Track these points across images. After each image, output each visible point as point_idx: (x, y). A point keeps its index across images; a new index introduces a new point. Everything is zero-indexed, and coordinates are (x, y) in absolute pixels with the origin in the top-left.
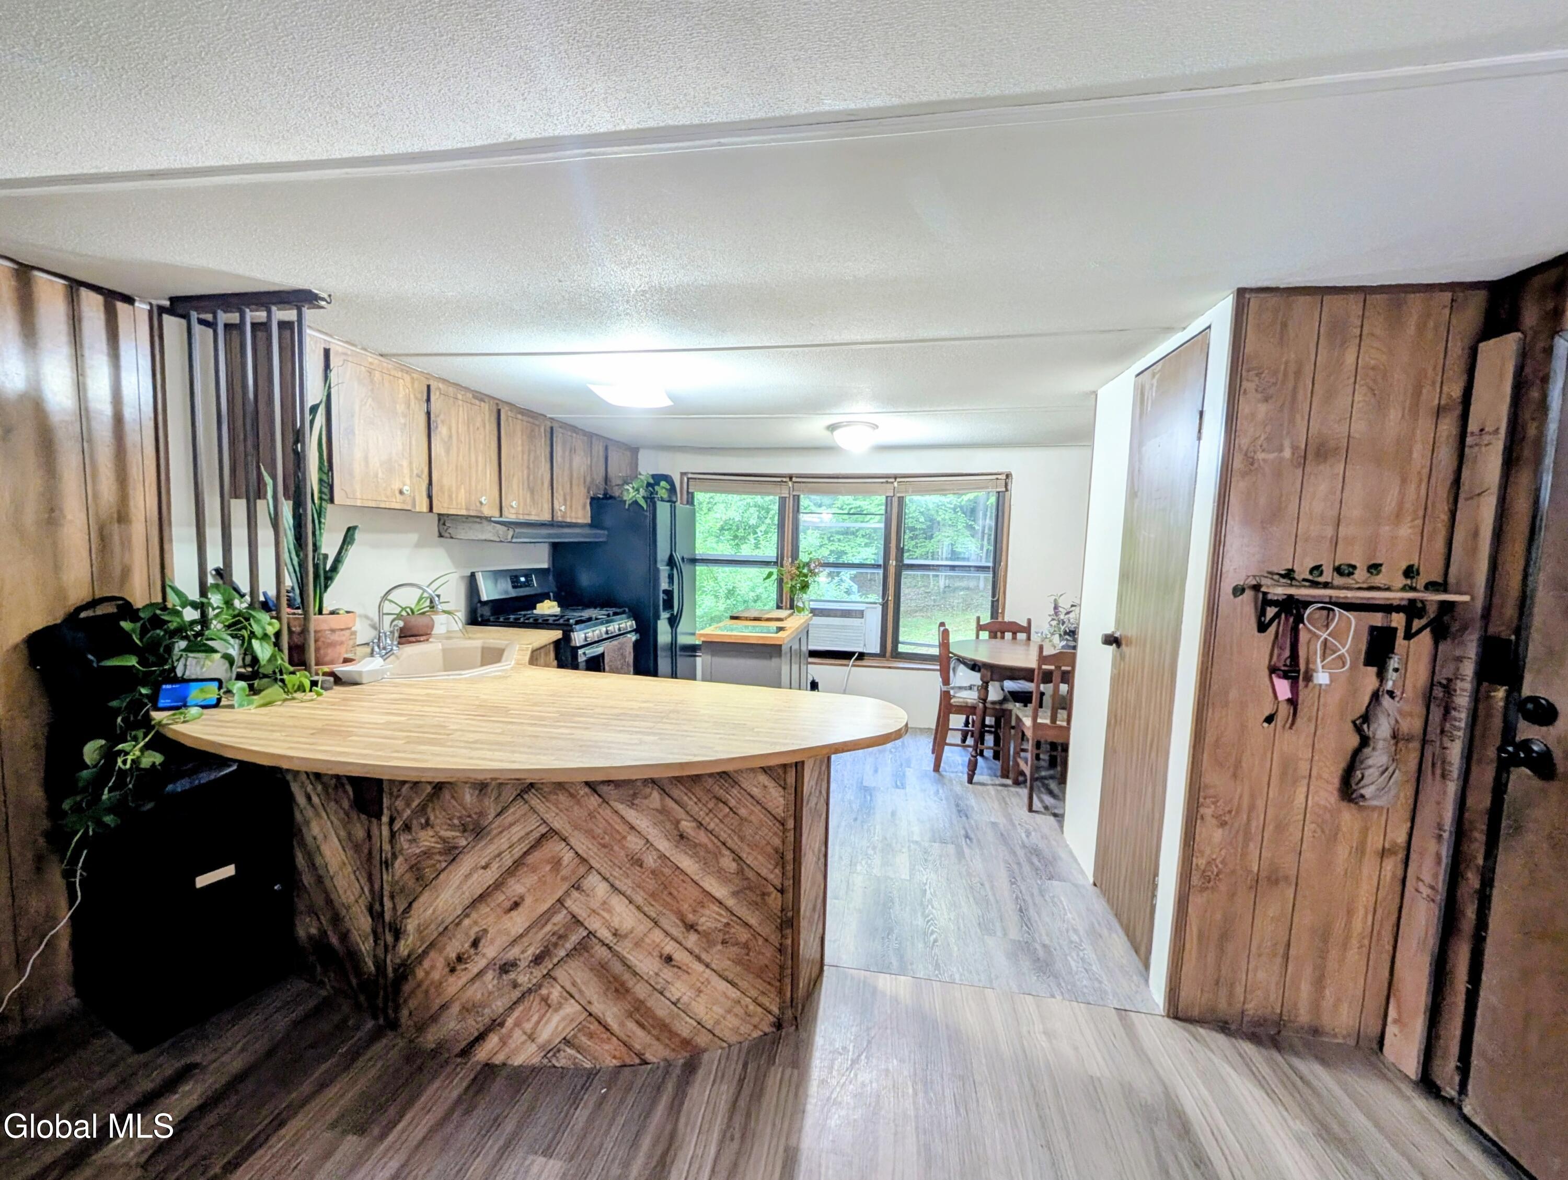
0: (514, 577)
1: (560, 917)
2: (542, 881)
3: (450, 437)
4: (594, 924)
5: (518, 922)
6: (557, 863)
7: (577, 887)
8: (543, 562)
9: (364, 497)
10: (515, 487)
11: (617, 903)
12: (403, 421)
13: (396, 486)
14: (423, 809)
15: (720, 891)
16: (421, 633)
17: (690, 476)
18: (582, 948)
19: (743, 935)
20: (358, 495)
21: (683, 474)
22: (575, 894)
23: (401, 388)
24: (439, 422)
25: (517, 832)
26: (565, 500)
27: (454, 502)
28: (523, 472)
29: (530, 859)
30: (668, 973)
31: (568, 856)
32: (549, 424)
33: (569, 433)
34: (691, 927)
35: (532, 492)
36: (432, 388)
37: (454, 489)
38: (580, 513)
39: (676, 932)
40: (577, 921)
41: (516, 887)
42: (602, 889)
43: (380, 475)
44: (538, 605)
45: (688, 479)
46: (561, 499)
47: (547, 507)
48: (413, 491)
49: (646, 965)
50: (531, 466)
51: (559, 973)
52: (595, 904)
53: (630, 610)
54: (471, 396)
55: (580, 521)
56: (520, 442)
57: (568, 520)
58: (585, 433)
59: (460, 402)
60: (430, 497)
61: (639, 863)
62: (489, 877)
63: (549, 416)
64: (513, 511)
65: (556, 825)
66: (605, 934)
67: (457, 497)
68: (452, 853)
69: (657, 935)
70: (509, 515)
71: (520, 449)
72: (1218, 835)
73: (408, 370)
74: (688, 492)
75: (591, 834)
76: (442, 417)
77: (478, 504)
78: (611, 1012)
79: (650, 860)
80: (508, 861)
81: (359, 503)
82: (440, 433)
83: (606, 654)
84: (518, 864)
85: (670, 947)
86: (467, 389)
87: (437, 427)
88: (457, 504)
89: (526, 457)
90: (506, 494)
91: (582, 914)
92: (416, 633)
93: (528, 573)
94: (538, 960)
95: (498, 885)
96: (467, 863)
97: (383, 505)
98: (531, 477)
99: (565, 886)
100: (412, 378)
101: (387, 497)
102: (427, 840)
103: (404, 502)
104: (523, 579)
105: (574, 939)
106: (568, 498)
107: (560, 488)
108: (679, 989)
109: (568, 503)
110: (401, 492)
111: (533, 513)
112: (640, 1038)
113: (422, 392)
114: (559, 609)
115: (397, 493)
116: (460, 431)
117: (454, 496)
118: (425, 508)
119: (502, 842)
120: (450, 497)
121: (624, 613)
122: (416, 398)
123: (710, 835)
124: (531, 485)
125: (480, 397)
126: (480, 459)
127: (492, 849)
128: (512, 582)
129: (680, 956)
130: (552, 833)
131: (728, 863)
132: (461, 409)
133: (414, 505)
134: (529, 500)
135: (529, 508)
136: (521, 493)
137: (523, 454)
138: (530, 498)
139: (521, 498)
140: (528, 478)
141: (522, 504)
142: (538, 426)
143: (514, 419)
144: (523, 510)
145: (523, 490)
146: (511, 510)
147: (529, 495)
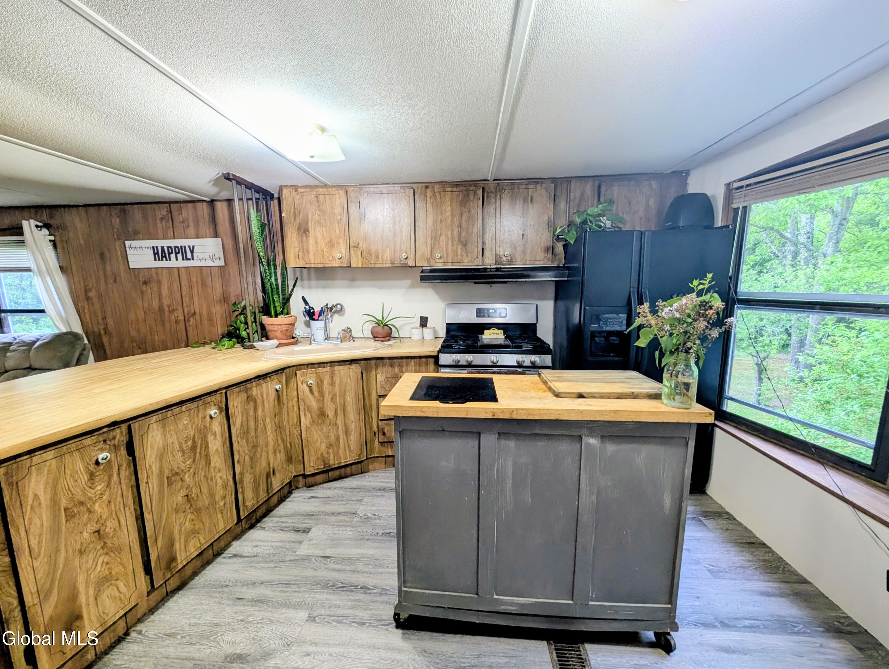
3: (376, 219)
9: (316, 262)
10: (443, 243)
12: (339, 218)
13: (335, 255)
20: (312, 262)
21: (727, 186)
23: (337, 200)
24: (365, 212)
26: (514, 246)
27: (380, 259)
28: (452, 231)
32: (493, 185)
33: (523, 187)
36: (361, 192)
37: (380, 251)
43: (325, 250)
44: (486, 331)
45: (734, 190)
46: (506, 246)
50: (464, 224)
54: (399, 188)
55: (538, 263)
56: (449, 208)
58: (554, 180)
59: (386, 195)
60: (362, 257)
63: (492, 179)
64: (440, 261)
67: (382, 255)
70: (437, 264)
71: (449, 214)
74: (733, 209)
77: (402, 259)
81: (313, 266)
86: (395, 184)
88: (383, 260)
89: (458, 218)
90: (432, 249)
97: (328, 266)
98: (463, 233)
101: (330, 261)
103: (342, 263)
106: (519, 245)
107: (506, 236)
109: (519, 249)
110: (339, 258)
111: (465, 261)
113: (357, 197)
114: (505, 338)
115: (336, 258)
116: (386, 214)
117: (380, 256)
120: (377, 257)
124: (463, 239)
125: (406, 186)
126: (404, 228)
128: (478, 313)
132: (386, 200)
133: (351, 264)
134: (459, 251)
135: (459, 257)
136: (450, 247)
137: (452, 216)
138: (462, 249)
139: (450, 250)
140: (460, 234)
141: (451, 255)
142: (475, 192)
143: (443, 193)
144: (452, 259)
145: (453, 245)
146: (437, 261)
147: (460, 247)
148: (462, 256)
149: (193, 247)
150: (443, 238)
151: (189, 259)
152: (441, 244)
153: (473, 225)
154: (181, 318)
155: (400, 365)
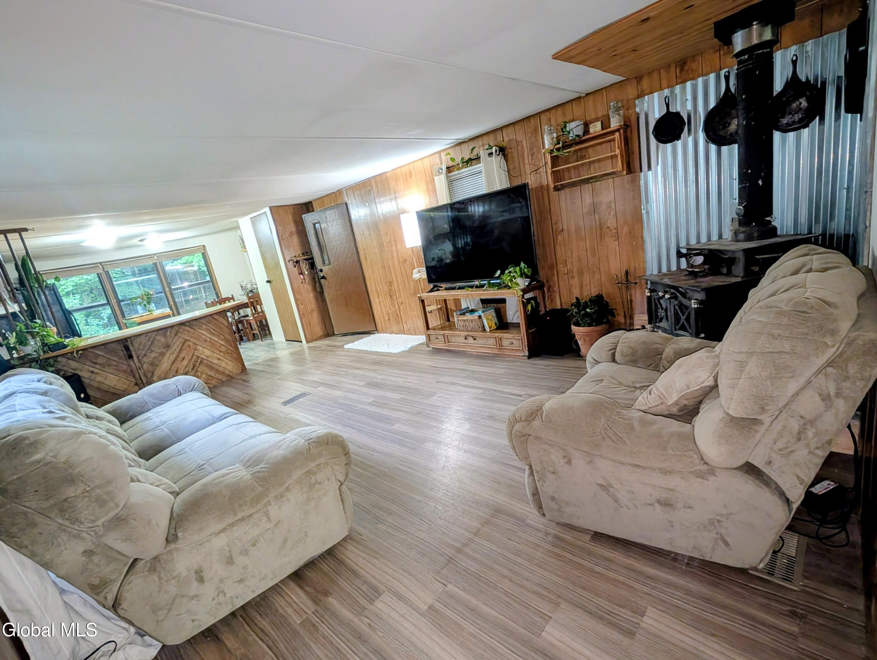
1: (195, 357)
2: (188, 351)
4: (202, 356)
5: (185, 362)
6: (189, 346)
7: (196, 349)
11: (205, 350)
14: (149, 349)
15: (223, 343)
18: (201, 362)
19: (230, 352)
22: (196, 351)
25: (178, 343)
29: (183, 348)
30: (220, 362)
31: (191, 344)
34: (221, 351)
39: (218, 353)
40: (198, 357)
41: (182, 355)
42: (201, 348)
49: (215, 361)
51: (199, 369)
52: (201, 352)
61: (206, 341)
62: (174, 356)
65: (187, 338)
66: (206, 358)
68: (162, 354)
69: (215, 355)
72: (302, 306)
75: (195, 338)
78: (212, 373)
79: (208, 340)
80: (178, 350)
84: (181, 350)
85: (218, 356)
91: (199, 355)
94: (193, 369)
95: (178, 356)
96: (168, 355)
99: (193, 350)
102: (153, 355)
105: (199, 361)
108: (223, 365)
112: (220, 377)
119: (175, 347)
127: (173, 350)
129: (221, 358)
130: (186, 340)
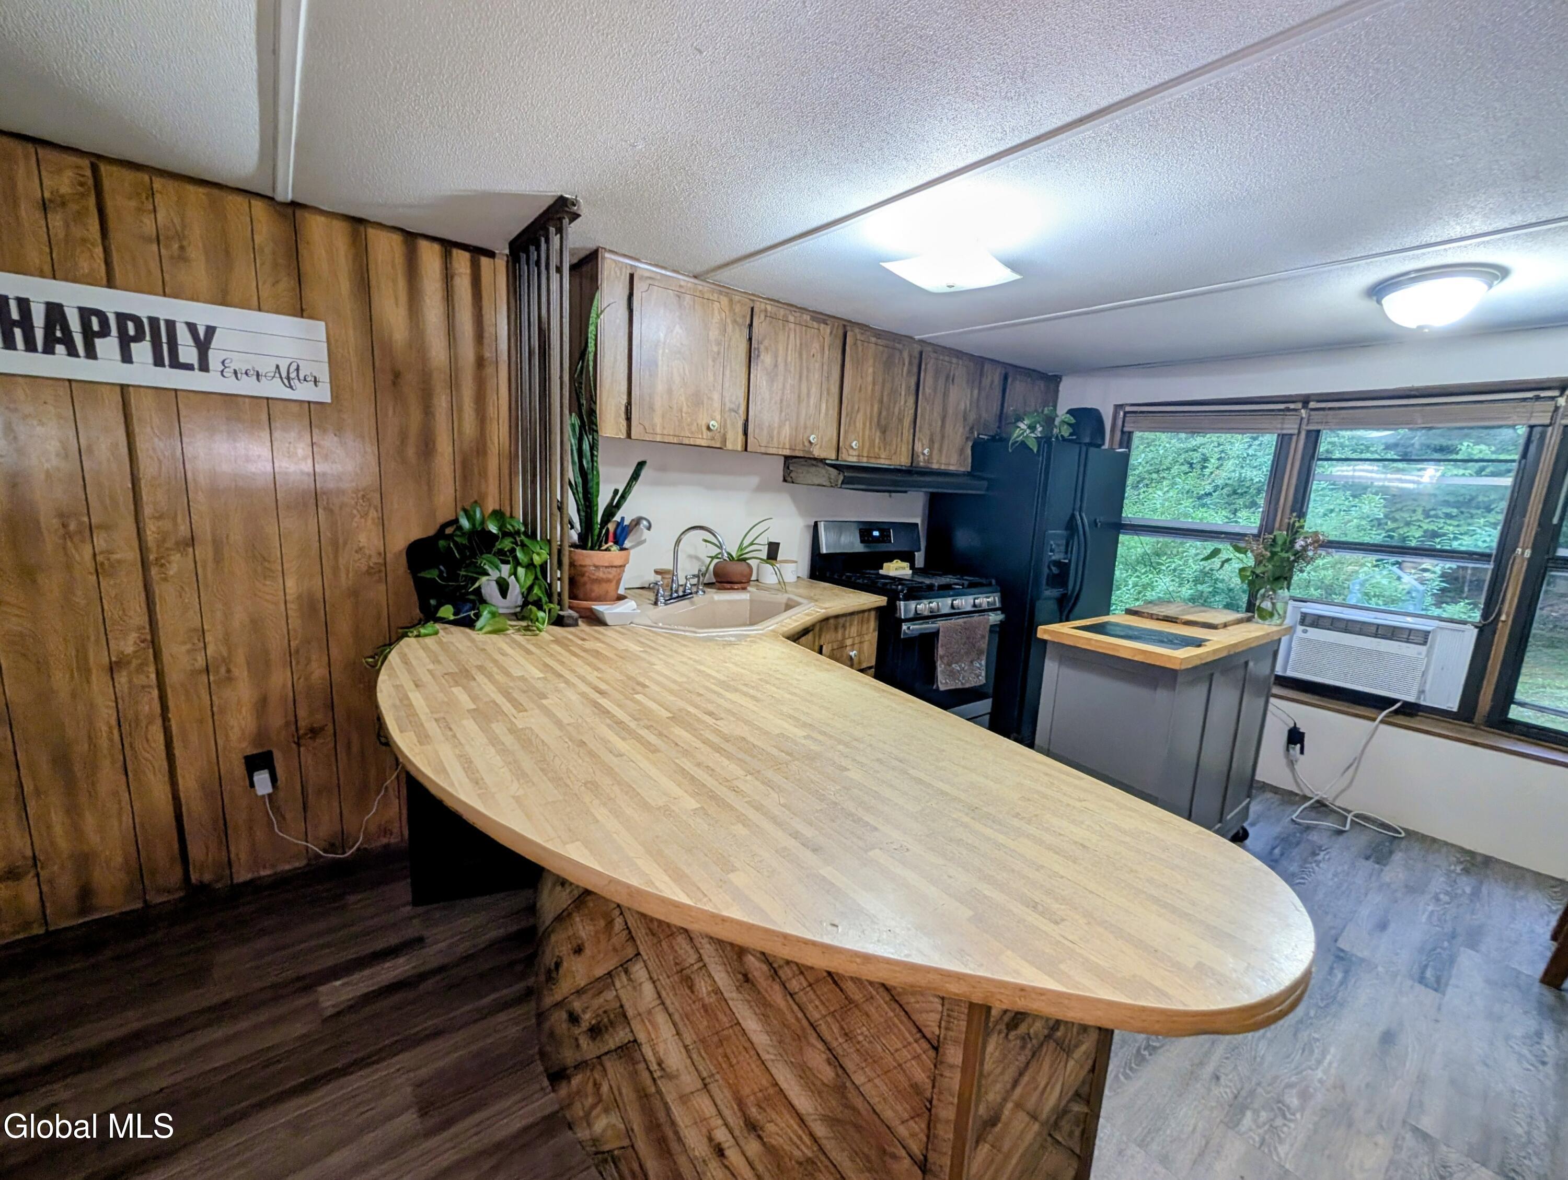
0: (865, 530)
1: (611, 997)
2: (598, 938)
3: (776, 366)
4: (640, 1032)
5: (581, 971)
7: (625, 968)
8: (915, 516)
9: (665, 433)
10: (859, 425)
11: (663, 1022)
12: (715, 349)
13: (703, 423)
15: (802, 1100)
16: (735, 580)
17: (1128, 409)
18: (629, 1052)
20: (658, 430)
21: (1118, 407)
22: (624, 977)
23: (716, 312)
24: (762, 347)
26: (932, 441)
27: (775, 440)
28: (872, 406)
30: (716, 1167)
32: (917, 348)
33: (947, 358)
34: (753, 1126)
35: (884, 432)
36: (755, 310)
37: (776, 425)
38: (954, 459)
39: (733, 1120)
40: (624, 1015)
41: (580, 927)
42: (649, 990)
43: (684, 409)
44: (885, 565)
45: (1126, 413)
46: (926, 442)
47: (905, 450)
48: (723, 425)
49: (693, 1137)
50: (885, 399)
51: (608, 1067)
52: (641, 1007)
53: (998, 583)
54: (809, 318)
55: (952, 468)
56: (871, 370)
57: (935, 466)
58: (971, 357)
59: (792, 326)
60: (745, 433)
61: (690, 983)
63: (917, 337)
64: (855, 453)
66: (649, 1055)
67: (779, 433)
69: (707, 1104)
70: (850, 458)
71: (870, 379)
73: (725, 290)
74: (1123, 432)
76: (766, 343)
77: (807, 444)
78: (651, 1162)
79: (703, 987)
81: (658, 439)
82: (763, 362)
83: (941, 634)
85: (722, 1134)
86: (803, 310)
87: (758, 356)
88: (779, 443)
89: (878, 388)
90: (846, 432)
91: (629, 1009)
92: (729, 580)
93: (884, 528)
94: (593, 1032)
97: (686, 441)
98: (884, 413)
99: (615, 960)
100: (731, 300)
101: (692, 433)
103: (713, 439)
104: (876, 533)
105: (622, 1034)
106: (937, 438)
107: (926, 426)
109: (936, 446)
110: (708, 428)
111: (883, 456)
113: (744, 317)
114: (911, 572)
115: (704, 429)
116: (789, 359)
117: (775, 433)
118: (739, 447)
120: (769, 433)
121: (990, 584)
122: (735, 321)
123: (789, 997)
124: (883, 422)
125: (821, 318)
126: (813, 390)
128: (861, 536)
129: (735, 1157)
131: (817, 1059)
132: (792, 336)
133: (724, 441)
134: (877, 441)
135: (877, 450)
136: (867, 432)
137: (874, 384)
138: (880, 439)
139: (867, 437)
140: (880, 413)
141: (867, 444)
142: (901, 352)
143: (866, 344)
144: (868, 452)
145: (871, 429)
146: (851, 452)
147: (878, 434)
148: (880, 449)
149: (211, 331)
150: (860, 417)
151: (189, 367)
152: (858, 424)
153: (895, 404)
154: (128, 554)
155: (844, 627)
